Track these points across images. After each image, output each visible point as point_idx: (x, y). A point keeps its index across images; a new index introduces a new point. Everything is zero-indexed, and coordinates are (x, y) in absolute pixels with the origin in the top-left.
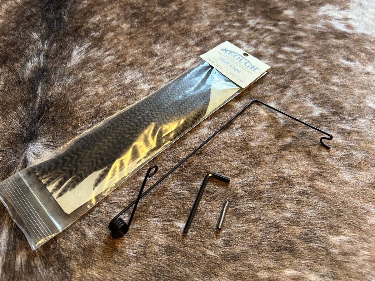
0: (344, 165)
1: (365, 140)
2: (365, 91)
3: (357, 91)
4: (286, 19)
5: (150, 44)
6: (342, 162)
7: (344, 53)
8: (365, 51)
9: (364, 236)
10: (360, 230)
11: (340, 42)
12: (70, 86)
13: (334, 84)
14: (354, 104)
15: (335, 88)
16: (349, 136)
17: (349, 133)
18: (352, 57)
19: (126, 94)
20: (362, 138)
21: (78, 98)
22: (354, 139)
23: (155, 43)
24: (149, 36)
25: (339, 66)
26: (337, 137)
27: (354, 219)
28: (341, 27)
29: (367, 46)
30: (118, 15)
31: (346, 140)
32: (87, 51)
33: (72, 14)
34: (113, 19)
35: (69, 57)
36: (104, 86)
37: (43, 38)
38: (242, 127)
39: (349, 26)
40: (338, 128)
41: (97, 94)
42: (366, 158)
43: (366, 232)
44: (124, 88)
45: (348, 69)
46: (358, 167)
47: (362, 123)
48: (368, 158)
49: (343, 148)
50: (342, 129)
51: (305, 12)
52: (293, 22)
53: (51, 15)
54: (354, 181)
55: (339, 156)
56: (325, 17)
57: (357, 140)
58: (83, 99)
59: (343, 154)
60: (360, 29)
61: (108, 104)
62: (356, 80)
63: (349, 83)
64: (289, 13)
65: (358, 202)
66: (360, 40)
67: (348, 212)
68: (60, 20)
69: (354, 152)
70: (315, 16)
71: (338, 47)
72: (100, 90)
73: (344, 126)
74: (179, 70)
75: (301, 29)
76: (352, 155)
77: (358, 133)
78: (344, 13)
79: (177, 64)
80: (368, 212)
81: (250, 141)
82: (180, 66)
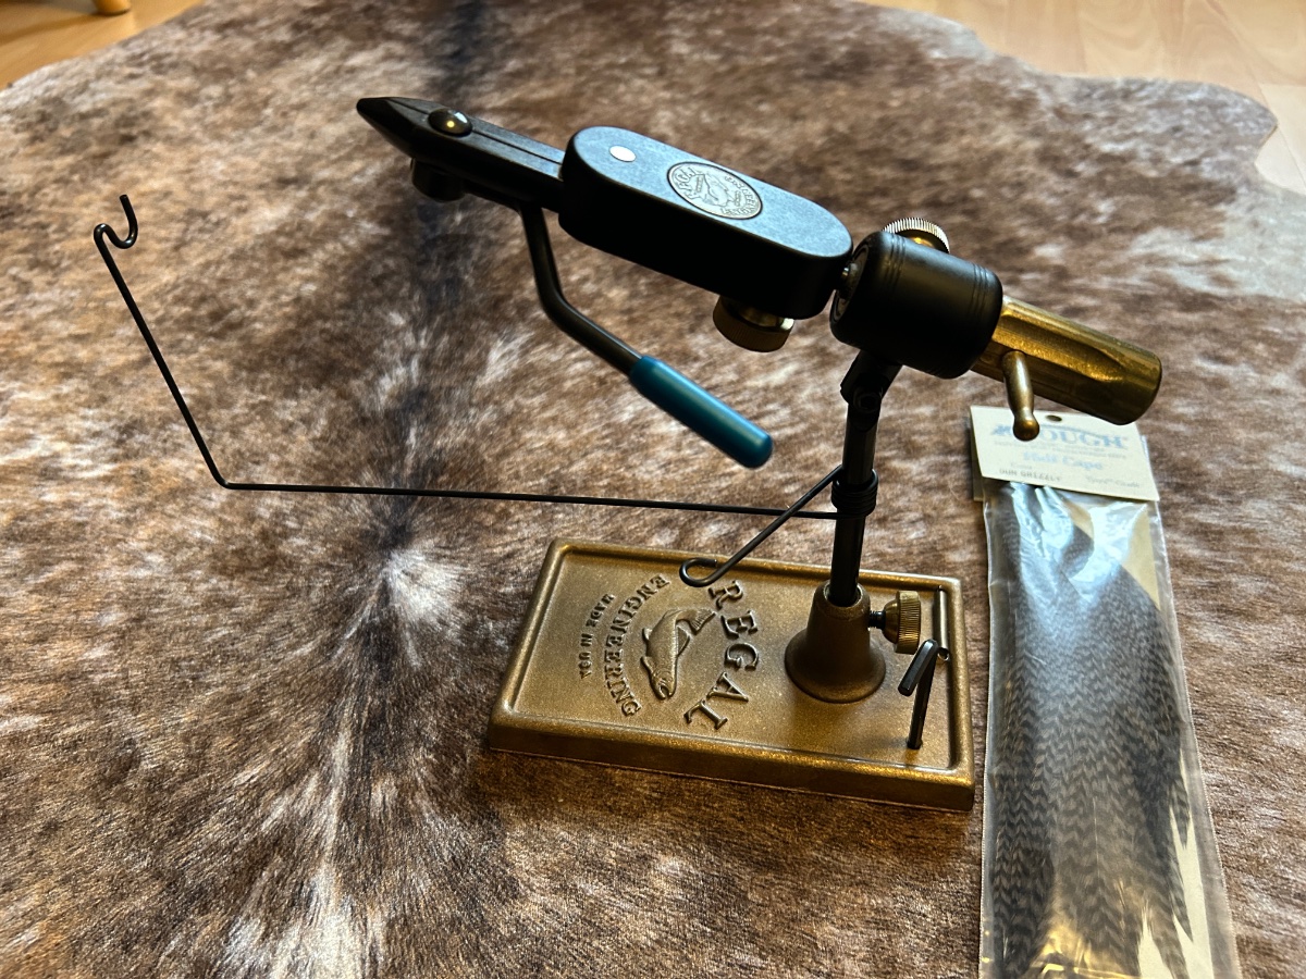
0: (1204, 608)
1: (1266, 551)
2: (1265, 435)
3: (1242, 435)
4: (1041, 267)
5: (680, 334)
6: (1201, 601)
7: (1205, 343)
8: (1267, 339)
9: (1264, 773)
10: (1251, 757)
11: (1194, 318)
12: (485, 429)
13: (1178, 419)
14: (1233, 465)
15: (1181, 428)
16: (1219, 540)
17: (1221, 533)
18: (1229, 353)
19: (624, 445)
20: (1257, 546)
21: (505, 453)
22: (1235, 548)
23: (692, 330)
24: (678, 315)
25: (1191, 375)
26: (1186, 543)
27: (1233, 734)
28: (1198, 283)
29: (1274, 328)
30: (598, 269)
31: (1212, 549)
32: (525, 350)
33: (483, 271)
34: (585, 280)
35: (481, 365)
36: (570, 427)
37: (415, 325)
38: (926, 518)
39: (1220, 280)
40: (1189, 522)
41: (551, 446)
42: (1270, 594)
43: (1271, 765)
44: (619, 432)
45: (1218, 384)
46: (1247, 615)
47: (1256, 510)
48: (1274, 592)
49: (1203, 568)
50: (1201, 524)
51: (1094, 249)
52: (1061, 273)
53: (433, 274)
54: (1233, 646)
55: (1190, 587)
56: (1150, 260)
57: (1242, 549)
58: (519, 457)
59: (1204, 581)
60: (1252, 284)
61: (580, 466)
62: (1241, 408)
63: (1219, 415)
64: (1051, 252)
65: (1247, 695)
66: (1254, 312)
67: (1218, 717)
68: (454, 283)
69: (1234, 579)
70: (1121, 258)
71: (1188, 332)
72: (560, 436)
73: (1204, 516)
74: (756, 390)
75: (1082, 291)
76: (1229, 585)
77: (1248, 534)
78: (1206, 248)
79: (749, 376)
80: (1275, 720)
81: (946, 549)
82: (759, 382)
